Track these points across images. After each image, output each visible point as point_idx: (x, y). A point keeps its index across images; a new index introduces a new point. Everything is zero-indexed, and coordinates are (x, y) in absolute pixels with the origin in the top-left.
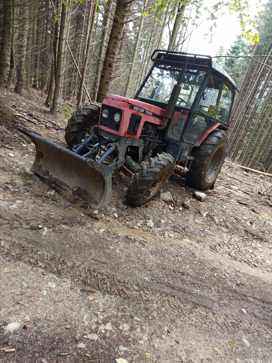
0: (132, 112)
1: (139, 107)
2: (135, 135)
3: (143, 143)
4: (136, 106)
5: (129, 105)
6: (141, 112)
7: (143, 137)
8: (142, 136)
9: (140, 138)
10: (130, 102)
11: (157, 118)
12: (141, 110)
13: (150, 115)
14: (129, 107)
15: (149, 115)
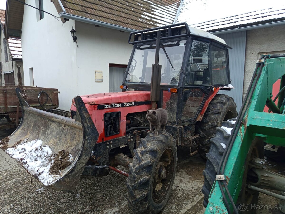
0: (103, 112)
1: (112, 104)
2: (118, 134)
3: (132, 138)
4: (108, 104)
5: (96, 106)
6: (118, 107)
7: (131, 130)
8: (129, 130)
9: (127, 133)
10: (96, 103)
11: (143, 104)
12: (116, 106)
13: (132, 106)
14: (97, 108)
15: (130, 106)
